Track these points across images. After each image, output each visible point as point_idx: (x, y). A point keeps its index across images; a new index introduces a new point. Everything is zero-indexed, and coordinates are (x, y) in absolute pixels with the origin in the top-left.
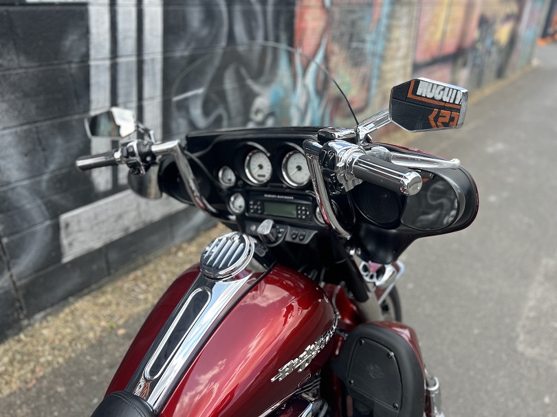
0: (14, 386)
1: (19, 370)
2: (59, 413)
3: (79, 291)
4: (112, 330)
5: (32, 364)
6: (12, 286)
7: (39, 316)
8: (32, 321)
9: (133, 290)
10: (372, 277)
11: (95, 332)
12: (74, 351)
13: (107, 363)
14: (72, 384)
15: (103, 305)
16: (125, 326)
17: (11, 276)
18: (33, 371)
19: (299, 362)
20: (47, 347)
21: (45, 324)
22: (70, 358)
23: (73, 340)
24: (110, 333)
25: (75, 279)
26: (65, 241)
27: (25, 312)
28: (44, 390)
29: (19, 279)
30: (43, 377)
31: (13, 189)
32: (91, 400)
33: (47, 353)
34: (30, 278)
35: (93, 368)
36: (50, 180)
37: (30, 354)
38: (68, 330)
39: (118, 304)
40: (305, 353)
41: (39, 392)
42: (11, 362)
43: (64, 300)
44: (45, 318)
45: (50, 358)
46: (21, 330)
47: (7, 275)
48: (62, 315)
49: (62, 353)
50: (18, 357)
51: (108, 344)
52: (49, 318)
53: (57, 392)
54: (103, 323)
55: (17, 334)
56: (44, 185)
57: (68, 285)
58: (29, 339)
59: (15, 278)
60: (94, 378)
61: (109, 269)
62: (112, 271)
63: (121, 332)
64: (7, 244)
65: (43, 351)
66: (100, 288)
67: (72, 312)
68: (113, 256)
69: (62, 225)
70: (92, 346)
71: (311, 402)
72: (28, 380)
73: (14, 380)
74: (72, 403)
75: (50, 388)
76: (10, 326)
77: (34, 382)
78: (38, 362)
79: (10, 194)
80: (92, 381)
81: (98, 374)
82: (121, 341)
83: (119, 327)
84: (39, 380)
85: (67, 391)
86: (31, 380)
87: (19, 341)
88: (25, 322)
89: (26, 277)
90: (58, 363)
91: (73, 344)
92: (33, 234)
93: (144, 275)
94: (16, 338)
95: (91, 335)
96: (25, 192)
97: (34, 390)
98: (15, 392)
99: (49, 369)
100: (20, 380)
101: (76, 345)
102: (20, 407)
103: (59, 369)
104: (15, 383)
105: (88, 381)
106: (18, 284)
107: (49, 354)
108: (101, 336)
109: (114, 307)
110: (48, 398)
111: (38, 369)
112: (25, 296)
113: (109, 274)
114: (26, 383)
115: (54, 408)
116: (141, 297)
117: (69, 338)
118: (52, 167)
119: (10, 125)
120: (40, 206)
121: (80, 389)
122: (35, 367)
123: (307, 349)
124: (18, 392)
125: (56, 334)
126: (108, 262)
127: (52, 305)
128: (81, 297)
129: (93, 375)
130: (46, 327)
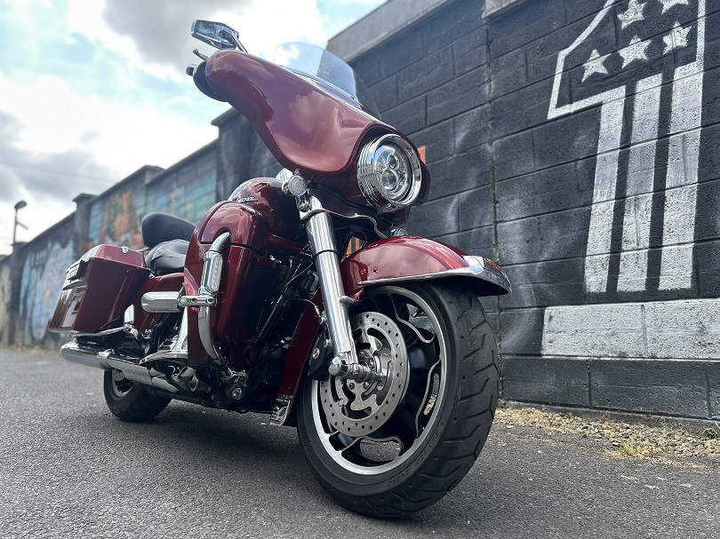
7: (513, 403)
17: (500, 346)
29: (504, 354)
31: (514, 269)
34: (511, 357)
36: (542, 268)
43: (538, 402)
56: (537, 272)
61: (590, 396)
69: (546, 317)
89: (508, 354)
118: (546, 256)
119: (521, 216)
120: (530, 290)
126: (589, 386)
127: (526, 401)
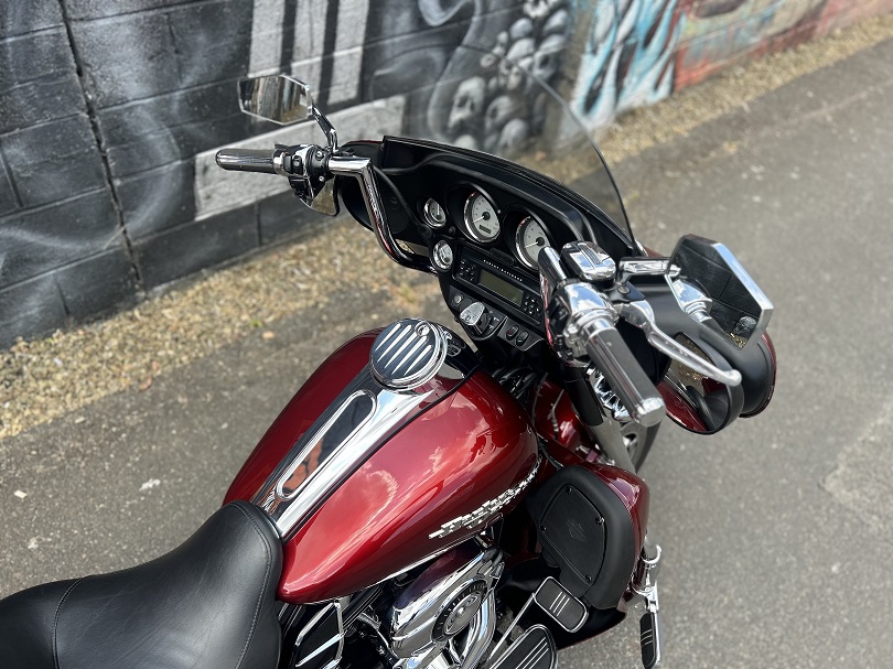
0: (124, 383)
1: (131, 362)
2: (178, 431)
3: (216, 262)
4: (256, 330)
5: (148, 357)
6: (125, 245)
7: (159, 289)
8: (150, 294)
9: (293, 274)
10: (612, 402)
11: (233, 327)
12: (202, 349)
13: (245, 376)
14: (196, 396)
15: (248, 287)
16: (274, 327)
17: (125, 232)
18: (149, 367)
19: (470, 519)
20: (168, 336)
21: (167, 301)
22: (197, 358)
23: (203, 332)
24: (253, 333)
25: (213, 244)
26: (201, 192)
27: (141, 282)
28: (162, 396)
29: (135, 239)
30: (161, 378)
31: (131, 109)
32: (220, 425)
33: (167, 344)
34: (150, 238)
35: (225, 379)
37: (145, 342)
38: (197, 318)
39: (268, 292)
40: (482, 509)
41: (155, 398)
42: (121, 347)
43: (195, 271)
44: (168, 291)
45: (171, 352)
46: (135, 304)
47: (119, 231)
48: (190, 293)
49: (188, 349)
50: (131, 342)
51: (249, 349)
52: (174, 294)
53: (177, 402)
54: (245, 317)
55: (130, 309)
56: (175, 107)
57: (201, 253)
58: (146, 320)
59: (129, 236)
60: (226, 394)
61: (260, 236)
62: (265, 240)
63: (268, 335)
64: (119, 188)
65: (164, 342)
66: (246, 261)
67: (205, 291)
68: (268, 219)
69: (199, 168)
70: (226, 347)
71: (483, 549)
72: (142, 378)
73: (123, 374)
74: (196, 422)
75: (169, 396)
76: (121, 298)
77: (149, 382)
78: (156, 355)
79: (125, 118)
80: (223, 397)
81: (232, 390)
82: (267, 349)
83: (266, 327)
84: (157, 380)
85: (190, 404)
86: (146, 379)
87: (132, 319)
88: (142, 294)
89: (144, 236)
90: (181, 362)
91: (203, 338)
92: (157, 177)
93: (310, 254)
94: (129, 314)
95: (227, 331)
96: (146, 115)
97: (148, 393)
98: (124, 391)
99: (169, 368)
100: (132, 377)
101: (206, 341)
102: (130, 412)
103: (182, 370)
104: (125, 377)
105: (218, 397)
106: (134, 244)
107: (171, 348)
108: (240, 335)
109: (262, 296)
110: (166, 408)
111: (155, 365)
112: (142, 261)
113: (261, 244)
114: (139, 381)
115: (173, 424)
116: (302, 286)
117: (197, 329)
120: (168, 138)
121: (207, 405)
122: (151, 361)
123: (485, 505)
124: (128, 390)
125: (181, 319)
126: (259, 227)
127: (178, 277)
128: (218, 270)
129: (225, 389)
130: (169, 306)
